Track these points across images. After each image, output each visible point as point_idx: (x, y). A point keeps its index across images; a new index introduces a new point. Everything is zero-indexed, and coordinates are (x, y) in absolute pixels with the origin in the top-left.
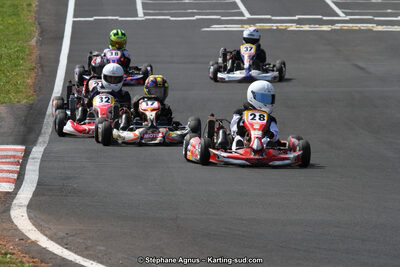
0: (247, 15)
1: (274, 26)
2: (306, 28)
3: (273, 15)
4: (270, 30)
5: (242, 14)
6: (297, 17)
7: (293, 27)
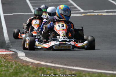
0: (82, 11)
1: (96, 14)
2: (111, 14)
3: (94, 10)
4: (95, 15)
5: (79, 10)
6: (105, 11)
7: (105, 14)
